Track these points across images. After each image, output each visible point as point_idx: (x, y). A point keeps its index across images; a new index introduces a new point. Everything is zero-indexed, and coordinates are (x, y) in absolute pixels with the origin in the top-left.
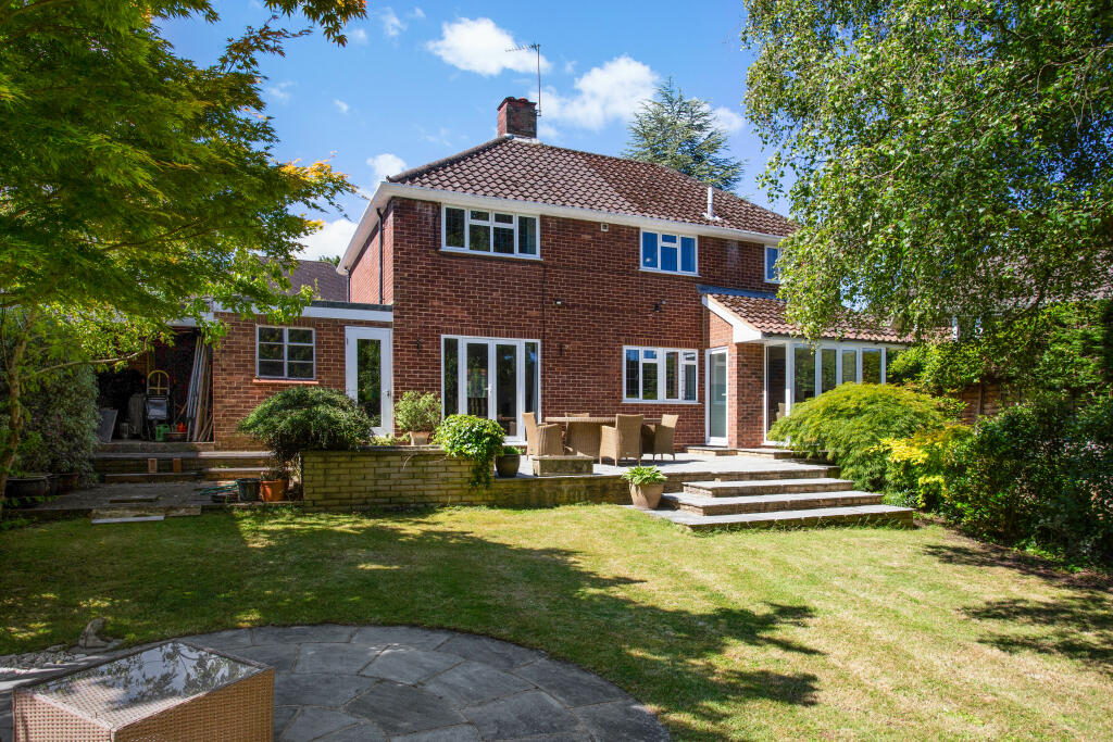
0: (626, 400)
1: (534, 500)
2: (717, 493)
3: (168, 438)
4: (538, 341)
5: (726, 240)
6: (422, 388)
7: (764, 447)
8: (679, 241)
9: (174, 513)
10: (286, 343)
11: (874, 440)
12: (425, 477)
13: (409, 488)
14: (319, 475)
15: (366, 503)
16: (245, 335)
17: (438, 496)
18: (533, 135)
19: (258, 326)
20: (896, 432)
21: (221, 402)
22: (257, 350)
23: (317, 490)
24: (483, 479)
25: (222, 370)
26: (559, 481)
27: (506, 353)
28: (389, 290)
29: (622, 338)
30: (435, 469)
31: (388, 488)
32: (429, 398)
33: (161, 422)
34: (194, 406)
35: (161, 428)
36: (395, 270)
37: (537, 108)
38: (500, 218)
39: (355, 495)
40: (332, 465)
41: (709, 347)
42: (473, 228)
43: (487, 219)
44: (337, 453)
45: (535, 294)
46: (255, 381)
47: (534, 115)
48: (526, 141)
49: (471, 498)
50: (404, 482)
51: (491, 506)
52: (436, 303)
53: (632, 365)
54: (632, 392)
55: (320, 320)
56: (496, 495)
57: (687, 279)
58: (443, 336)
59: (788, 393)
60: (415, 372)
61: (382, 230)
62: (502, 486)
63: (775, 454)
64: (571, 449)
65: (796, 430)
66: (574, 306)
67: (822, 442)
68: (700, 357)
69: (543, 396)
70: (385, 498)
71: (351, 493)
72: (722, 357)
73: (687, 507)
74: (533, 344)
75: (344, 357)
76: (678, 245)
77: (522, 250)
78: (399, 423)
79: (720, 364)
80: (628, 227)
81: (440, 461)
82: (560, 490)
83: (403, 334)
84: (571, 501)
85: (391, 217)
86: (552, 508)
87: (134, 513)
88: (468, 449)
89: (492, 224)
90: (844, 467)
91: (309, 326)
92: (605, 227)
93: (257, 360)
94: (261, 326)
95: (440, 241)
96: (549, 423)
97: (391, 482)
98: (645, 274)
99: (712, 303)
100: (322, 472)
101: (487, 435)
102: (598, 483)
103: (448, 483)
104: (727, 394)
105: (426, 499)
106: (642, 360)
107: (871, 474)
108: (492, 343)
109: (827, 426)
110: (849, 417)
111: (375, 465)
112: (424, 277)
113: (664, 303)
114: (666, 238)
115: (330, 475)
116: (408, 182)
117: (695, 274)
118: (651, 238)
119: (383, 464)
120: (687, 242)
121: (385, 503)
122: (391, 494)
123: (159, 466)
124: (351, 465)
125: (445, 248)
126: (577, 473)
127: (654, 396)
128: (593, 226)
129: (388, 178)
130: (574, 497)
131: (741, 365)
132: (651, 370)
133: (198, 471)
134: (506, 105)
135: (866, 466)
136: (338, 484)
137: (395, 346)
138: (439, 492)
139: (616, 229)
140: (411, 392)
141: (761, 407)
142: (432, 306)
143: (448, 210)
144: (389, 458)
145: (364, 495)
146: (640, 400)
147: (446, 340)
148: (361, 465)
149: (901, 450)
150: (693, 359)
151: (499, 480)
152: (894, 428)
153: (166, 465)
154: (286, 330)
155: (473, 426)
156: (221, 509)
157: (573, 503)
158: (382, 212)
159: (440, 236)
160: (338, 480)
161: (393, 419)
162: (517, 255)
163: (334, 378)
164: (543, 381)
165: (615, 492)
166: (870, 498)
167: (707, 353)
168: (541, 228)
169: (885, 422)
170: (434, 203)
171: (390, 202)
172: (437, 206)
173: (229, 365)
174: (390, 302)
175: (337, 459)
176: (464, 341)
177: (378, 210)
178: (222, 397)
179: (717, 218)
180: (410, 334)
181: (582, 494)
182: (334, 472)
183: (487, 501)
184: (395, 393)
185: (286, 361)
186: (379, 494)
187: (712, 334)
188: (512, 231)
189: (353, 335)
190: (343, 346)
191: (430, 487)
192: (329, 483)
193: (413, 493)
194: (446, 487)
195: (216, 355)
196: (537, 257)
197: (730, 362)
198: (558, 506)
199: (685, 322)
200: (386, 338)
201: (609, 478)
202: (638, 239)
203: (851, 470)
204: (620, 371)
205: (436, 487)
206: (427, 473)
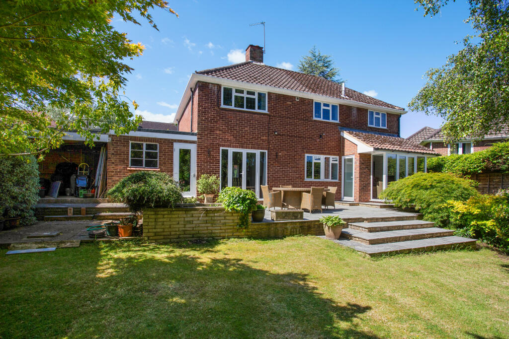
0: (306, 179)
1: (272, 235)
2: (371, 230)
3: (85, 197)
4: (266, 151)
5: (351, 107)
6: (210, 173)
7: (371, 202)
8: (331, 106)
9: (63, 245)
10: (144, 150)
11: (442, 201)
12: (213, 222)
13: (204, 229)
14: (152, 222)
15: (179, 238)
16: (124, 146)
17: (220, 233)
18: (262, 61)
19: (130, 142)
20: (455, 197)
21: (111, 179)
22: (130, 153)
23: (150, 230)
24: (245, 224)
25: (112, 163)
26: (286, 223)
27: (251, 157)
28: (195, 126)
29: (305, 151)
30: (218, 218)
31: (192, 229)
32: (213, 178)
33: (83, 188)
34: (98, 181)
35: (82, 191)
36: (198, 116)
37: (263, 49)
38: (249, 93)
39: (173, 233)
40: (159, 216)
41: (344, 155)
42: (236, 97)
43: (243, 93)
44: (162, 210)
45: (265, 129)
46: (128, 169)
47: (262, 53)
48: (259, 64)
49: (238, 234)
50: (201, 225)
51: (250, 238)
52: (218, 132)
53: (309, 163)
54: (309, 175)
55: (161, 139)
56: (252, 232)
57: (334, 124)
58: (221, 148)
59: (385, 177)
60: (207, 165)
61: (193, 98)
62: (255, 227)
63: (380, 206)
64: (286, 204)
65: (397, 195)
66: (283, 135)
67: (412, 201)
68: (339, 160)
69: (268, 177)
70: (190, 234)
71: (170, 232)
72: (351, 160)
73: (357, 239)
74: (263, 152)
75: (173, 157)
76: (330, 108)
77: (259, 108)
78: (199, 190)
79: (350, 163)
80: (308, 99)
81: (222, 214)
82: (287, 229)
83: (202, 147)
84: (292, 234)
85: (197, 91)
86: (283, 239)
87: (37, 246)
88: (237, 207)
89: (245, 95)
90: (425, 214)
91: (156, 142)
92: (298, 99)
93: (130, 158)
94: (132, 142)
95: (221, 102)
96: (274, 191)
97: (194, 225)
98: (315, 121)
99: (346, 135)
100: (154, 220)
101: (248, 199)
102: (306, 224)
103: (226, 226)
104: (354, 177)
105: (213, 235)
106: (314, 161)
107: (442, 217)
108: (244, 152)
109: (416, 194)
110: (427, 189)
111: (185, 216)
112: (213, 119)
113: (324, 134)
114: (325, 105)
115: (158, 222)
116: (206, 75)
117: (338, 122)
118: (318, 105)
119: (189, 216)
120: (334, 107)
121: (190, 237)
122: (193, 232)
123: (74, 211)
124: (170, 216)
125: (223, 106)
126: (295, 219)
127: (319, 178)
128: (292, 98)
129: (196, 72)
130: (294, 232)
131: (361, 164)
132: (318, 166)
133: (95, 214)
134: (249, 48)
135: (439, 213)
136: (163, 227)
137: (198, 153)
138: (221, 231)
139: (303, 100)
140: (205, 175)
141: (370, 183)
142: (217, 134)
143: (225, 89)
144: (193, 212)
145: (178, 233)
146: (313, 179)
147: (222, 150)
148: (177, 216)
149: (460, 206)
150: (336, 161)
151: (253, 223)
152: (453, 195)
153: (77, 211)
154: (145, 144)
155: (240, 194)
156: (92, 242)
157: (293, 235)
158: (193, 90)
159: (221, 101)
160: (163, 225)
161: (196, 188)
162: (257, 110)
163: (168, 168)
164: (268, 170)
165: (316, 229)
166: (449, 232)
167: (343, 158)
168: (268, 98)
169: (448, 192)
170: (218, 85)
171: (197, 84)
172: (219, 86)
173: (115, 161)
174: (196, 131)
175: (162, 213)
176: (231, 151)
177: (191, 89)
178: (112, 176)
179: (347, 97)
180: (205, 147)
181: (298, 230)
182: (161, 220)
183: (247, 235)
184: (197, 175)
185: (144, 159)
186: (186, 232)
187: (346, 149)
188: (254, 99)
189: (177, 147)
190: (172, 152)
191: (216, 228)
192: (157, 227)
193: (206, 232)
194: (224, 228)
195: (109, 156)
196: (266, 111)
197: (355, 162)
198: (285, 237)
199: (333, 144)
200: (193, 148)
201: (311, 222)
202: (313, 105)
203: (430, 215)
204: (304, 166)
205: (219, 228)
206: (214, 220)
